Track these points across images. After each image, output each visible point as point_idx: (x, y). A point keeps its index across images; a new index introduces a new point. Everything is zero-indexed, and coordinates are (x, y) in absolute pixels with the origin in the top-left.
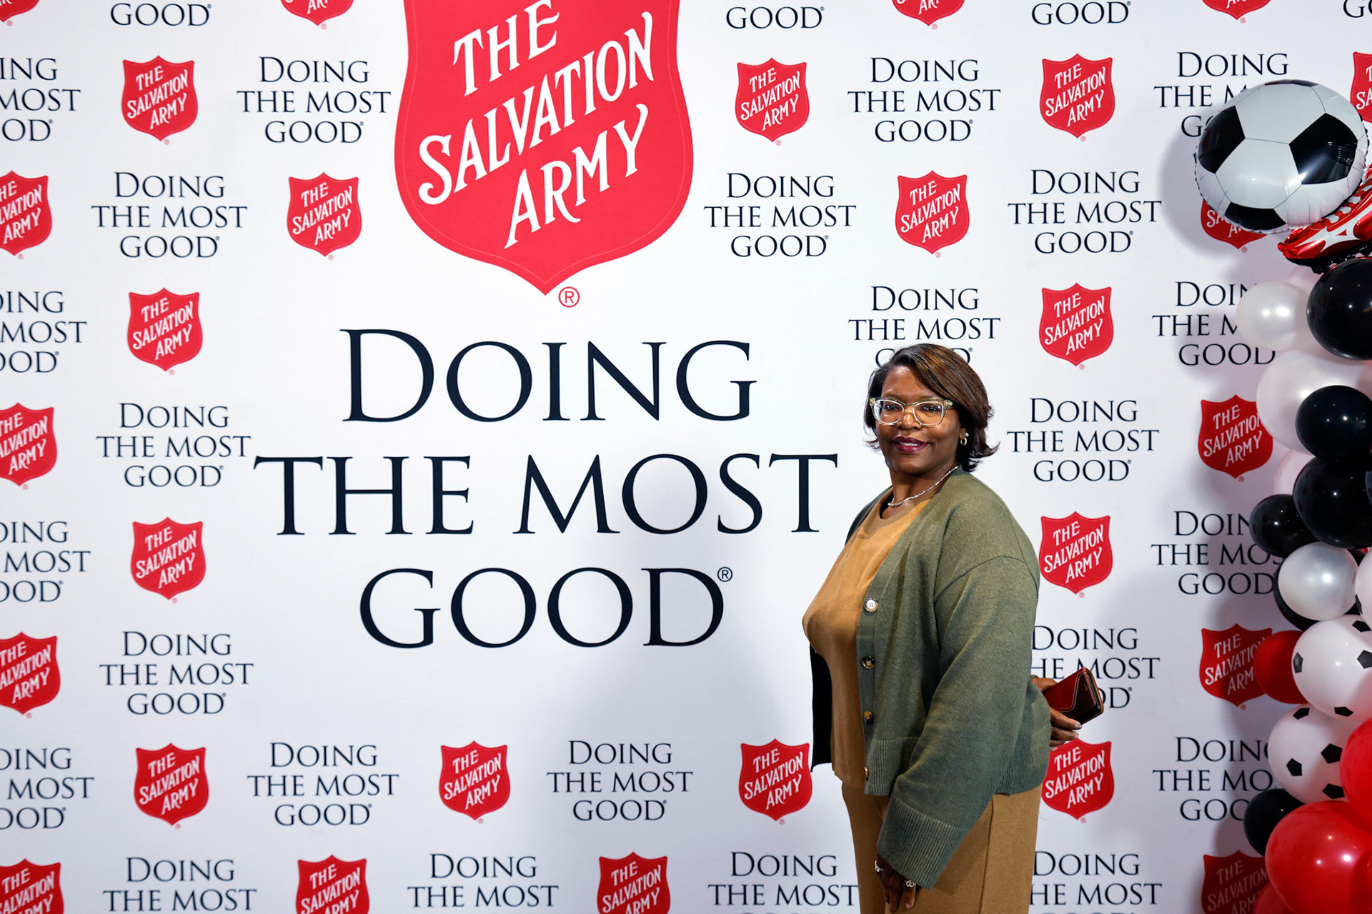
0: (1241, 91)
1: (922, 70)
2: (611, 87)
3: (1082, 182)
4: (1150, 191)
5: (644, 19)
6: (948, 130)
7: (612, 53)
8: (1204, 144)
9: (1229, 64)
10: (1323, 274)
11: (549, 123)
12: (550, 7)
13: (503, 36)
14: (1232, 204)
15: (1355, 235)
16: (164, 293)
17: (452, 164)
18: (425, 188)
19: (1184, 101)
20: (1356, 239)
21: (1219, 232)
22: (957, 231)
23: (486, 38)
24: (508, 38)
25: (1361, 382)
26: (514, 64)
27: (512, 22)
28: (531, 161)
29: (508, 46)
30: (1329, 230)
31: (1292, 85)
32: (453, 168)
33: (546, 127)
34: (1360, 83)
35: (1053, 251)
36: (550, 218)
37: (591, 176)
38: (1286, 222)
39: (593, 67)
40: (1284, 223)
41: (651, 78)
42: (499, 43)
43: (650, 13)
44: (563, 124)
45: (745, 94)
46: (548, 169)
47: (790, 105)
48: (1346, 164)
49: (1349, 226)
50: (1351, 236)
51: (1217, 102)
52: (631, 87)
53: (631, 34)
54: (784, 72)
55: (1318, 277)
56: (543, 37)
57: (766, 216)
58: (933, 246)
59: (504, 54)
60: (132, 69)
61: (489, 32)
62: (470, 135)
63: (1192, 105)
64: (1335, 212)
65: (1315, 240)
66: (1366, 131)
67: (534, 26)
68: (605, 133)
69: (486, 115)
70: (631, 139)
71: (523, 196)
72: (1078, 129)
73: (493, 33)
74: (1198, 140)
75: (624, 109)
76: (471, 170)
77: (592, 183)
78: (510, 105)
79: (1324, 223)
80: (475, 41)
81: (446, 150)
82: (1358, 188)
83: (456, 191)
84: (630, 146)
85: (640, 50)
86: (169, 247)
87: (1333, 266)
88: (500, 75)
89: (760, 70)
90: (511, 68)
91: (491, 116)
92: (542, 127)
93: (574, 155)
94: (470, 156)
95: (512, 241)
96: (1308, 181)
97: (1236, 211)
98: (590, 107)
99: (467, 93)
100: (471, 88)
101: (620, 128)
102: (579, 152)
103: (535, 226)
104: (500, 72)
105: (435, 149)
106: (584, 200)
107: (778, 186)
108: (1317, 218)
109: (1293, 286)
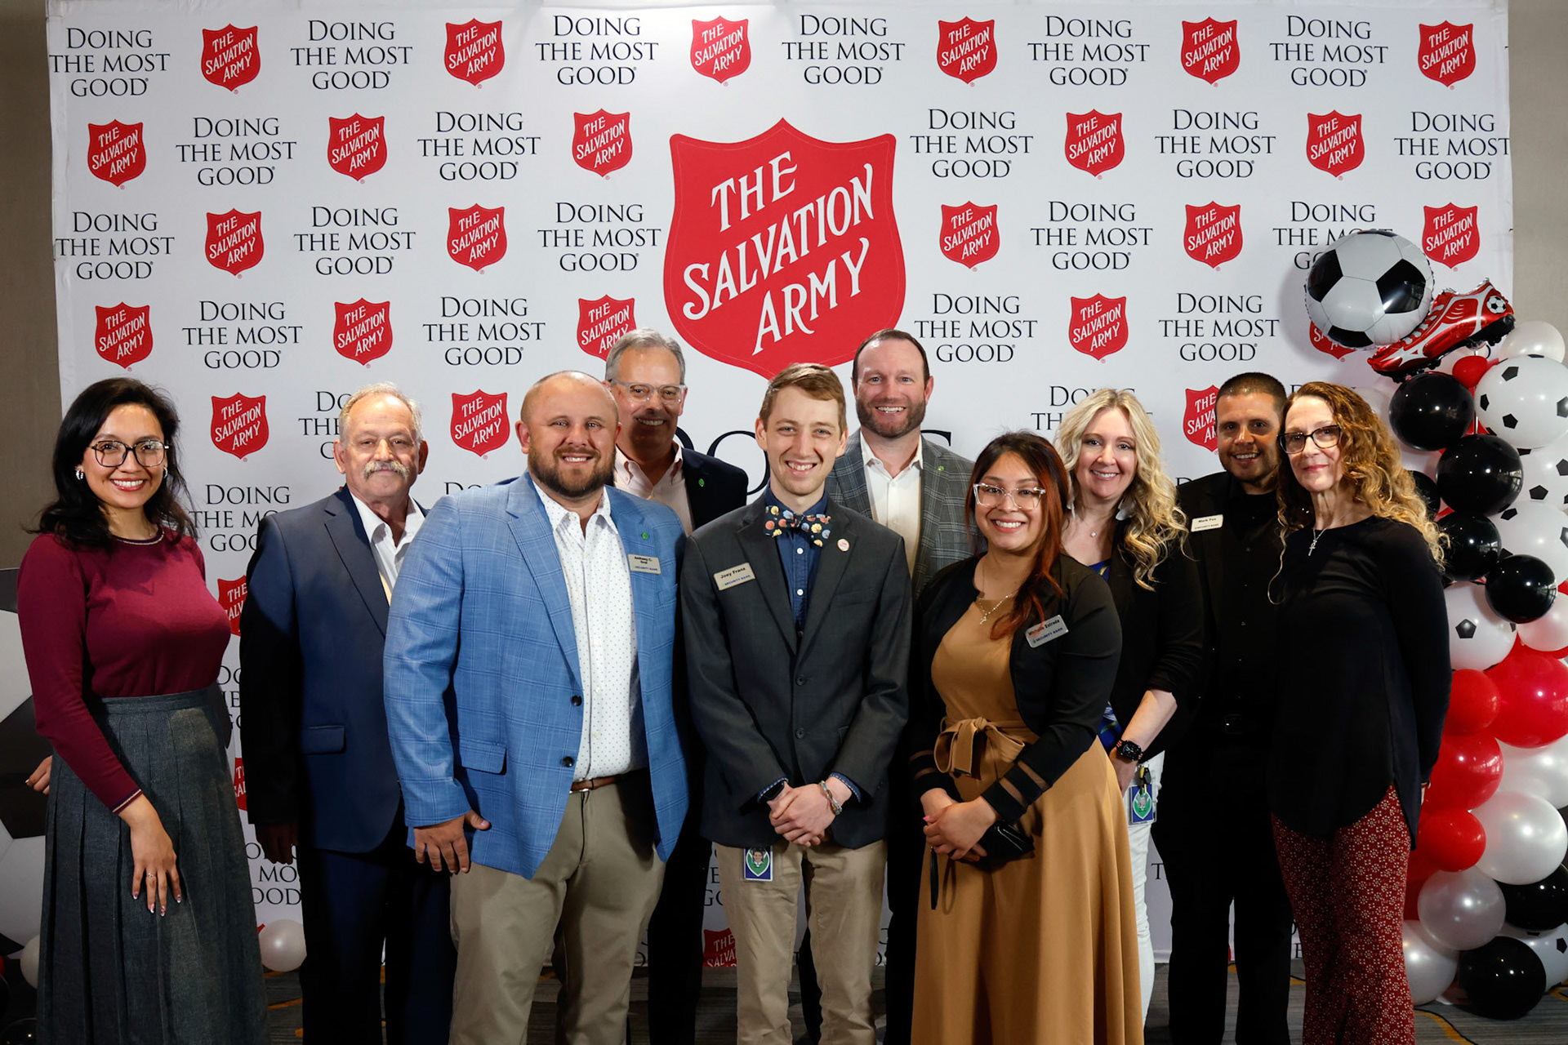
0: (1340, 237)
1: (1090, 212)
2: (839, 225)
3: (1218, 303)
4: (1270, 311)
5: (865, 170)
6: (1111, 261)
7: (840, 196)
8: (1312, 278)
9: (1331, 212)
10: (1401, 383)
11: (788, 253)
12: (790, 159)
13: (752, 183)
14: (1333, 327)
15: (1424, 354)
16: (479, 393)
17: (710, 287)
18: (688, 306)
19: (1296, 241)
20: (1424, 357)
21: (1322, 346)
22: (1118, 342)
23: (738, 185)
24: (756, 185)
25: (1428, 468)
26: (760, 206)
27: (759, 172)
28: (773, 284)
29: (755, 192)
30: (1405, 350)
31: (1378, 235)
32: (710, 289)
33: (786, 257)
34: (1430, 231)
35: (1194, 359)
36: (789, 330)
37: (823, 296)
38: (1373, 341)
39: (825, 208)
40: (1371, 343)
41: (871, 217)
42: (748, 189)
43: (871, 164)
44: (800, 253)
45: (947, 230)
46: (787, 291)
47: (984, 239)
48: (1416, 298)
49: (1420, 347)
50: (1421, 355)
51: (1322, 244)
52: (855, 224)
53: (855, 181)
54: (979, 212)
55: (1398, 385)
56: (785, 182)
57: (964, 329)
58: (1099, 354)
59: (752, 198)
60: (455, 215)
61: (740, 180)
62: (724, 263)
63: (1302, 244)
64: (1410, 335)
65: (1395, 357)
66: (1432, 273)
67: (776, 175)
68: (835, 261)
69: (738, 247)
70: (855, 266)
71: (767, 312)
72: (1214, 261)
73: (743, 181)
74: (1306, 274)
75: (850, 242)
76: (726, 291)
77: (823, 302)
78: (757, 239)
79: (1401, 344)
80: (729, 187)
81: (705, 276)
82: (1427, 317)
83: (713, 308)
84: (855, 272)
85: (863, 194)
86: (483, 356)
87: (1408, 377)
88: (749, 215)
89: (959, 211)
90: (758, 209)
91: (742, 248)
92: (783, 257)
93: (809, 279)
94: (725, 280)
95: (758, 349)
96: (1390, 311)
97: (1336, 332)
98: (822, 241)
99: (723, 229)
100: (725, 225)
101: (846, 257)
102: (813, 276)
103: (777, 337)
104: (749, 212)
105: (696, 275)
106: (817, 316)
107: (975, 304)
108: (1396, 339)
109: (1379, 392)
